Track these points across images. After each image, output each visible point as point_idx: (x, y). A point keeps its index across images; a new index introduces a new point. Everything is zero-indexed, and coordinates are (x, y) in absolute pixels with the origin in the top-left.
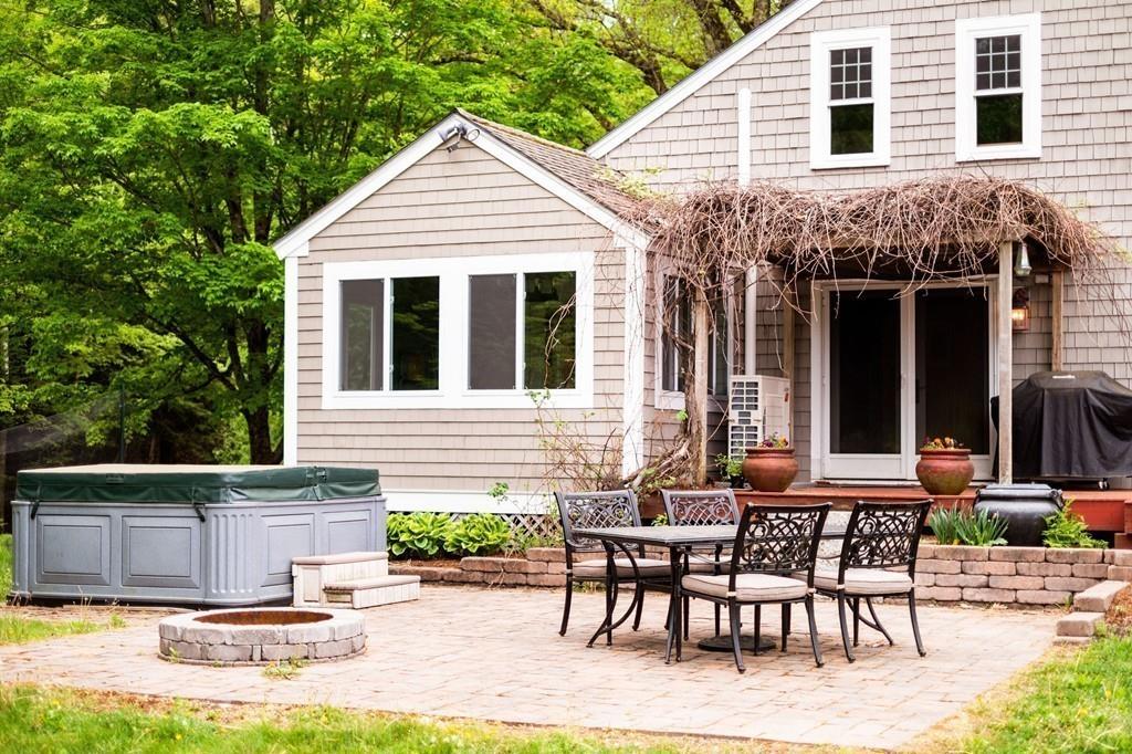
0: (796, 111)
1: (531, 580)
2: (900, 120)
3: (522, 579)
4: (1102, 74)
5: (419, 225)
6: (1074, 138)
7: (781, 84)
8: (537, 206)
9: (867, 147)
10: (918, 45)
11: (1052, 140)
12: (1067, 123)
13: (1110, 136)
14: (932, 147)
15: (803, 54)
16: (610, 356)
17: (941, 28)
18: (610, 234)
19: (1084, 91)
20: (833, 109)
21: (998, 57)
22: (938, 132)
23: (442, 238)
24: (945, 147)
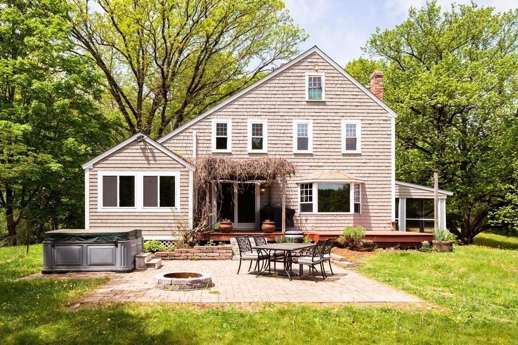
0: (208, 138)
1: (176, 258)
2: (234, 142)
3: (174, 258)
4: (282, 135)
5: (128, 162)
6: (275, 149)
7: (204, 131)
8: (164, 158)
9: (225, 147)
10: (239, 124)
11: (270, 149)
12: (273, 146)
13: (283, 149)
14: (242, 149)
15: (210, 124)
16: (185, 199)
17: (244, 121)
18: (185, 167)
19: (277, 138)
20: (217, 138)
21: (257, 129)
22: (243, 146)
23: (135, 166)
24: (245, 149)
